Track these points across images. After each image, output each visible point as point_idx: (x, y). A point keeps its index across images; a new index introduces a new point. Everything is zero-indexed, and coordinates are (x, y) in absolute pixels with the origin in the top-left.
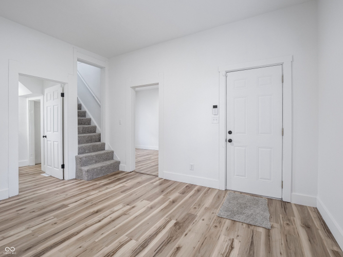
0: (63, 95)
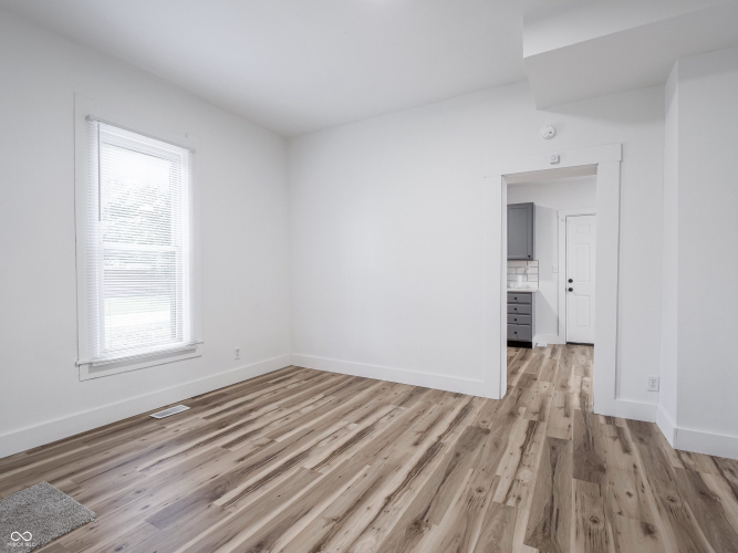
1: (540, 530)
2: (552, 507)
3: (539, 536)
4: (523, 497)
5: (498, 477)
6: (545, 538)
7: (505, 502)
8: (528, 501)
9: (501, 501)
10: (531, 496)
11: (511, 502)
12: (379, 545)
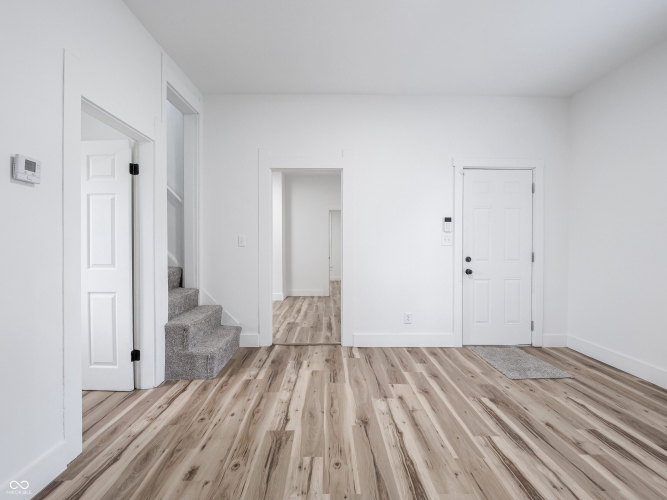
0: (134, 169)
1: (283, 443)
2: (270, 468)
3: (284, 438)
4: (297, 470)
5: (326, 491)
6: (280, 439)
7: (312, 459)
8: (292, 467)
9: (316, 459)
10: (289, 475)
11: (307, 460)
12: (375, 408)
